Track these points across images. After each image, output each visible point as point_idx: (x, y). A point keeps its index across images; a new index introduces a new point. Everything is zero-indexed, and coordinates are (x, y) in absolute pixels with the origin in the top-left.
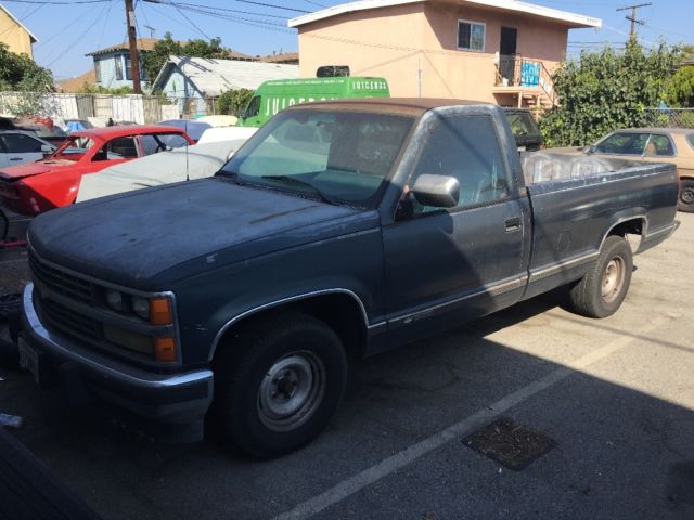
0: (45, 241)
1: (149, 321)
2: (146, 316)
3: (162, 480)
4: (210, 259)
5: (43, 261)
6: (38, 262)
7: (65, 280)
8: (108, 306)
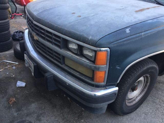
0: (35, 13)
1: (94, 62)
2: (93, 59)
3: (83, 121)
4: (128, 31)
5: (35, 22)
6: (32, 22)
7: (47, 33)
8: (69, 50)
